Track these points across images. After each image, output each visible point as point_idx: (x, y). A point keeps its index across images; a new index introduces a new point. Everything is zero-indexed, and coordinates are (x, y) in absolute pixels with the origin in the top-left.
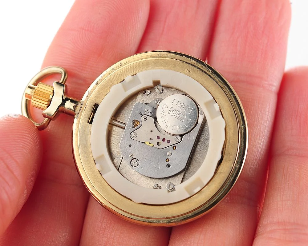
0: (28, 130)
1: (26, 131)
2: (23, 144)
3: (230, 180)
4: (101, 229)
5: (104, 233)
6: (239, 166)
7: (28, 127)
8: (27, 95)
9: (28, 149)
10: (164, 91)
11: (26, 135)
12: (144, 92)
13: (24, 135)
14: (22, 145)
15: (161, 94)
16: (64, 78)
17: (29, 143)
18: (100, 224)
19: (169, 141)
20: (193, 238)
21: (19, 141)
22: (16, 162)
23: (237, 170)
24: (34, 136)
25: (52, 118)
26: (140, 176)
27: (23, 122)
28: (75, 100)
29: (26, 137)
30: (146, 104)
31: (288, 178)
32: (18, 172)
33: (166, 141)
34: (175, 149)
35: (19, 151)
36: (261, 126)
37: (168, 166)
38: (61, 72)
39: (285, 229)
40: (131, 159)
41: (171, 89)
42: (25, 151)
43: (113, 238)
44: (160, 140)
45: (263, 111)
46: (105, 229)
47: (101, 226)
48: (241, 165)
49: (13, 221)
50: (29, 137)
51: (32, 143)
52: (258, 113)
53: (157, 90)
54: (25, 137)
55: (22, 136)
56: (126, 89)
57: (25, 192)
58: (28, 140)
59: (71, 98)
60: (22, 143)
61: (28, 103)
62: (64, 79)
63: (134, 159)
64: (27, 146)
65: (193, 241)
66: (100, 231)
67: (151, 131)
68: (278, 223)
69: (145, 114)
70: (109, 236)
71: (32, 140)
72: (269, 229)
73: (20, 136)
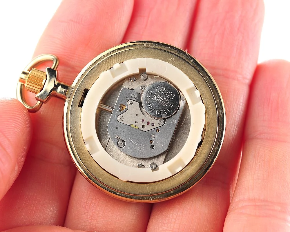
0: (19, 111)
1: (18, 112)
2: (16, 124)
3: (209, 161)
4: (87, 205)
5: (89, 208)
6: (217, 148)
7: (20, 109)
8: (22, 80)
9: (19, 128)
10: (149, 78)
11: (18, 115)
12: (130, 79)
13: (16, 116)
14: (14, 125)
15: (146, 81)
16: (56, 64)
17: (20, 123)
18: (86, 200)
19: (153, 125)
20: (172, 214)
21: (11, 121)
22: (9, 140)
23: (215, 152)
24: (24, 117)
25: (45, 101)
26: (125, 156)
27: (14, 104)
28: (66, 85)
29: (18, 118)
30: (132, 89)
31: (259, 159)
32: (10, 150)
33: (150, 124)
34: (158, 132)
35: (11, 130)
36: (236, 116)
37: (152, 147)
38: (53, 59)
39: (255, 206)
40: (118, 140)
41: (155, 77)
42: (17, 131)
43: (97, 213)
44: (145, 123)
45: (237, 102)
46: (91, 204)
47: (87, 202)
48: (219, 147)
49: (5, 196)
50: (20, 117)
51: (23, 124)
52: (233, 103)
53: (142, 77)
54: (16, 117)
55: (13, 117)
56: (114, 76)
57: (16, 169)
58: (20, 121)
59: (62, 83)
60: (13, 123)
61: (22, 88)
62: (55, 66)
63: (120, 140)
64: (18, 126)
65: (171, 217)
66: (86, 206)
67: (137, 115)
68: (249, 200)
69: (131, 99)
70: (94, 211)
71: (23, 121)
72: (240, 205)
73: (12, 117)
